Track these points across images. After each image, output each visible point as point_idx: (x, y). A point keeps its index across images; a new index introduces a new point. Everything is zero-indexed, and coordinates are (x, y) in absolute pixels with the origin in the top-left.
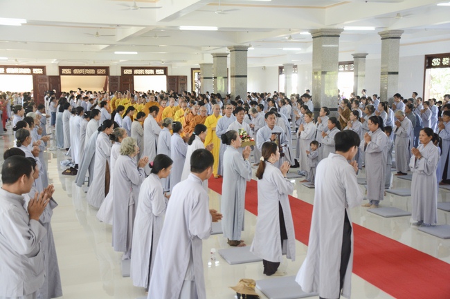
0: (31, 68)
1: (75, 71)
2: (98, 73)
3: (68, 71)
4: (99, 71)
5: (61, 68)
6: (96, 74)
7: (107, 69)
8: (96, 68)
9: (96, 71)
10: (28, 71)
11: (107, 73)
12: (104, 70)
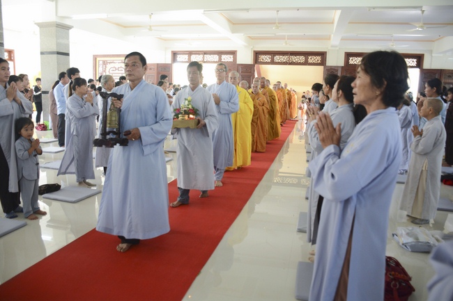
0: (220, 53)
1: (277, 58)
2: (310, 61)
3: (267, 58)
4: (311, 59)
5: (257, 54)
6: (306, 63)
7: (323, 55)
8: (307, 54)
9: (306, 60)
10: (216, 58)
11: (323, 63)
12: (319, 58)
